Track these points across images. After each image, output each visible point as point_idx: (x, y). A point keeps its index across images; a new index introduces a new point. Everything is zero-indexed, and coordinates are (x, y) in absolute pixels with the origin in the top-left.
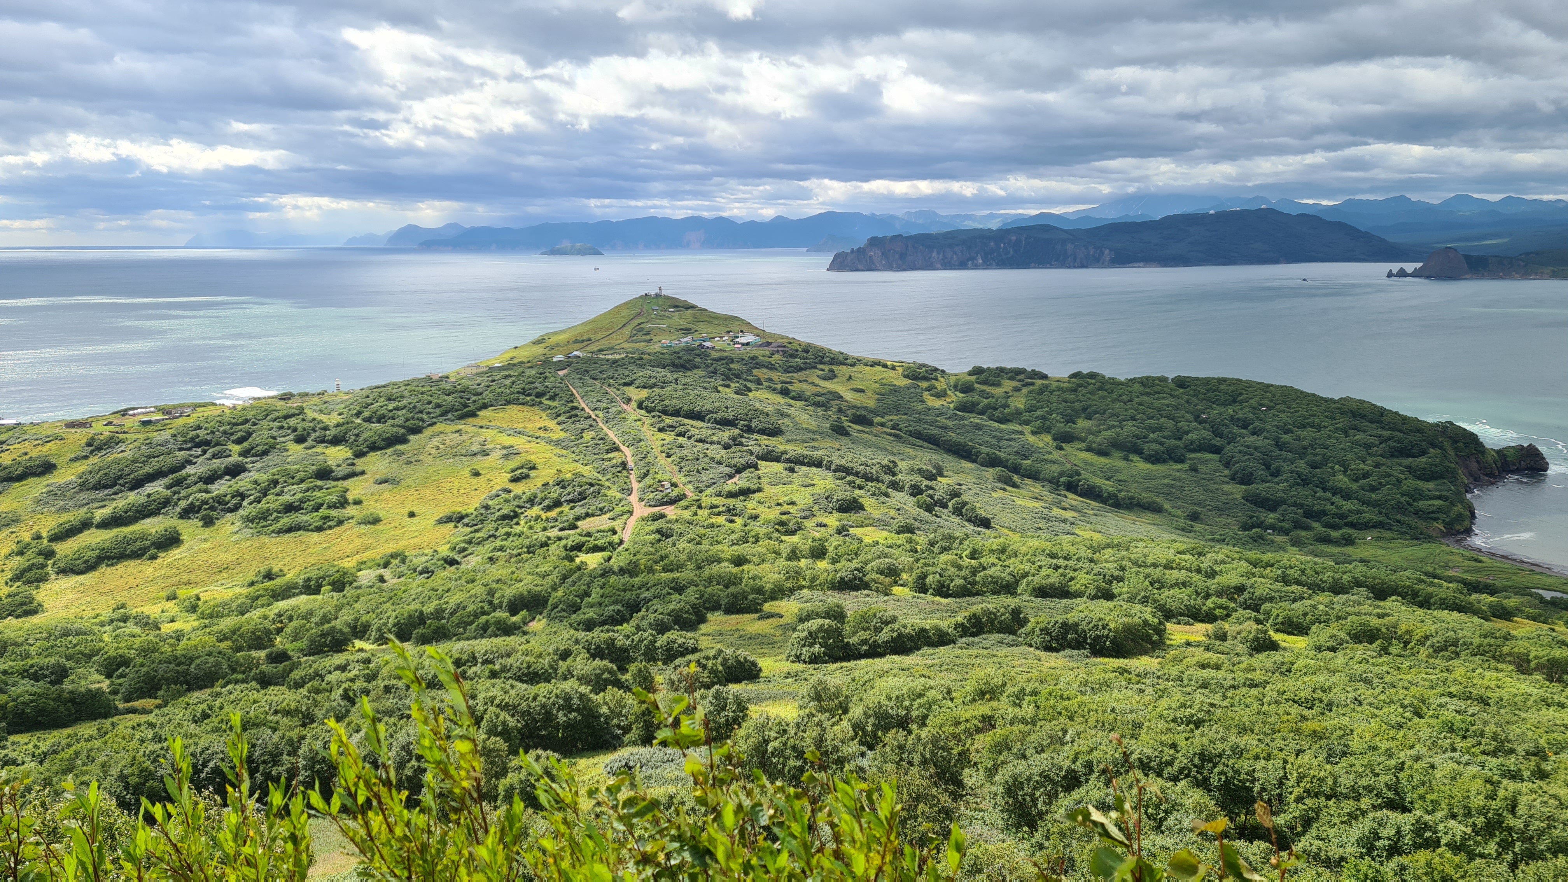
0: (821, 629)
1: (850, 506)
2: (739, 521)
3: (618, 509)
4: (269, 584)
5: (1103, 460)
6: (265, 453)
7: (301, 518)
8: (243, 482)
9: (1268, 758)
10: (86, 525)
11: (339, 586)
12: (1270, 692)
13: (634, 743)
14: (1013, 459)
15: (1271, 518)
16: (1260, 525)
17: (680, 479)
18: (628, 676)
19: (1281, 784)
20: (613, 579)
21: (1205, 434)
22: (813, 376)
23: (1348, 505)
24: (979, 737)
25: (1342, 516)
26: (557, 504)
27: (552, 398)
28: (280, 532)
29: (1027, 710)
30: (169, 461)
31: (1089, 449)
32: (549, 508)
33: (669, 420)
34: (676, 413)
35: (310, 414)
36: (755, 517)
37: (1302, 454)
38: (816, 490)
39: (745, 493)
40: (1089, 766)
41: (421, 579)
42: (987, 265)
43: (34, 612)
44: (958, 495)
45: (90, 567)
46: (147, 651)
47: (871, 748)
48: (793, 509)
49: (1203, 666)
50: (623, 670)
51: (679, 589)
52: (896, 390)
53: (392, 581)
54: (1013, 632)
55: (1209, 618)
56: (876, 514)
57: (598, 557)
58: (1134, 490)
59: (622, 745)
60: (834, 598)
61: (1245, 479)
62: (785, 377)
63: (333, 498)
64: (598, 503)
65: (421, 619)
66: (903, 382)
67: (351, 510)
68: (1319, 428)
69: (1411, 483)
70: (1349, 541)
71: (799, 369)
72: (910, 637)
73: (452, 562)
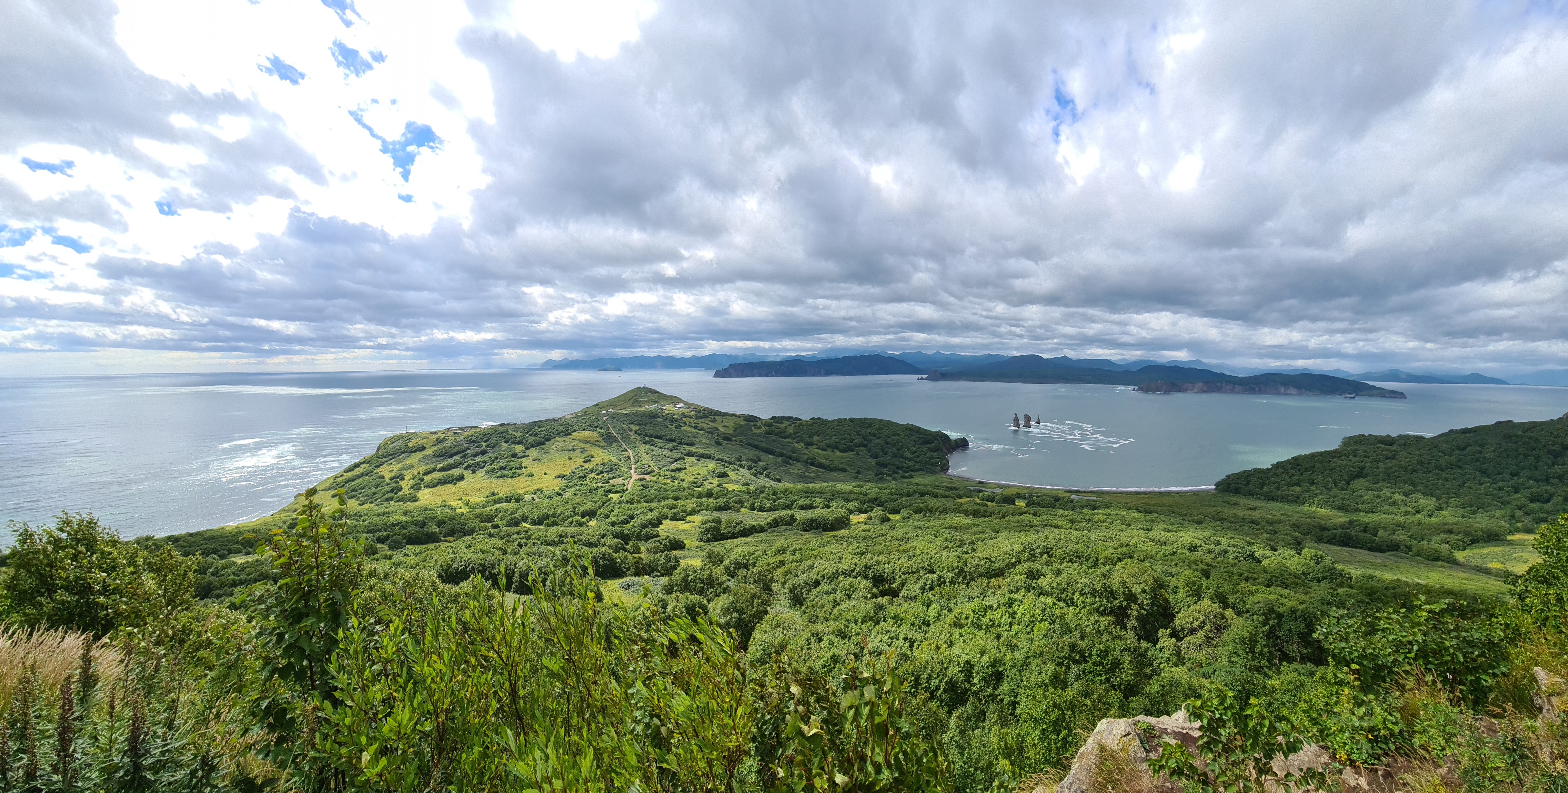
0: (711, 527)
1: (723, 475)
2: (676, 481)
3: (626, 476)
4: (493, 497)
5: (824, 452)
6: (494, 446)
7: (506, 472)
8: (486, 458)
9: (889, 563)
10: (434, 470)
11: (518, 500)
12: (889, 538)
13: (631, 575)
14: (789, 454)
15: (885, 470)
16: (882, 473)
17: (652, 464)
18: (629, 546)
19: (893, 572)
20: (623, 505)
21: (861, 440)
22: (707, 420)
23: (910, 463)
24: (779, 570)
25: (908, 468)
26: (602, 472)
27: (601, 429)
28: (498, 477)
29: (798, 556)
30: (462, 448)
31: (818, 448)
32: (598, 474)
33: (648, 439)
34: (651, 436)
35: (510, 432)
36: (683, 480)
37: (894, 446)
38: (709, 468)
39: (679, 470)
40: (823, 576)
41: (547, 500)
42: (776, 375)
43: (416, 501)
44: (767, 469)
45: (435, 486)
46: (452, 518)
47: (733, 577)
48: (699, 477)
49: (864, 531)
50: (627, 544)
51: (651, 510)
52: (741, 426)
53: (537, 500)
54: (791, 525)
55: (866, 512)
56: (733, 478)
57: (618, 495)
58: (837, 464)
59: (626, 576)
60: (716, 514)
61: (875, 456)
62: (696, 421)
63: (517, 465)
64: (618, 473)
65: (547, 517)
66: (743, 423)
67: (523, 471)
68: (899, 435)
69: (929, 454)
70: (911, 477)
71: (701, 418)
72: (748, 530)
73: (560, 494)
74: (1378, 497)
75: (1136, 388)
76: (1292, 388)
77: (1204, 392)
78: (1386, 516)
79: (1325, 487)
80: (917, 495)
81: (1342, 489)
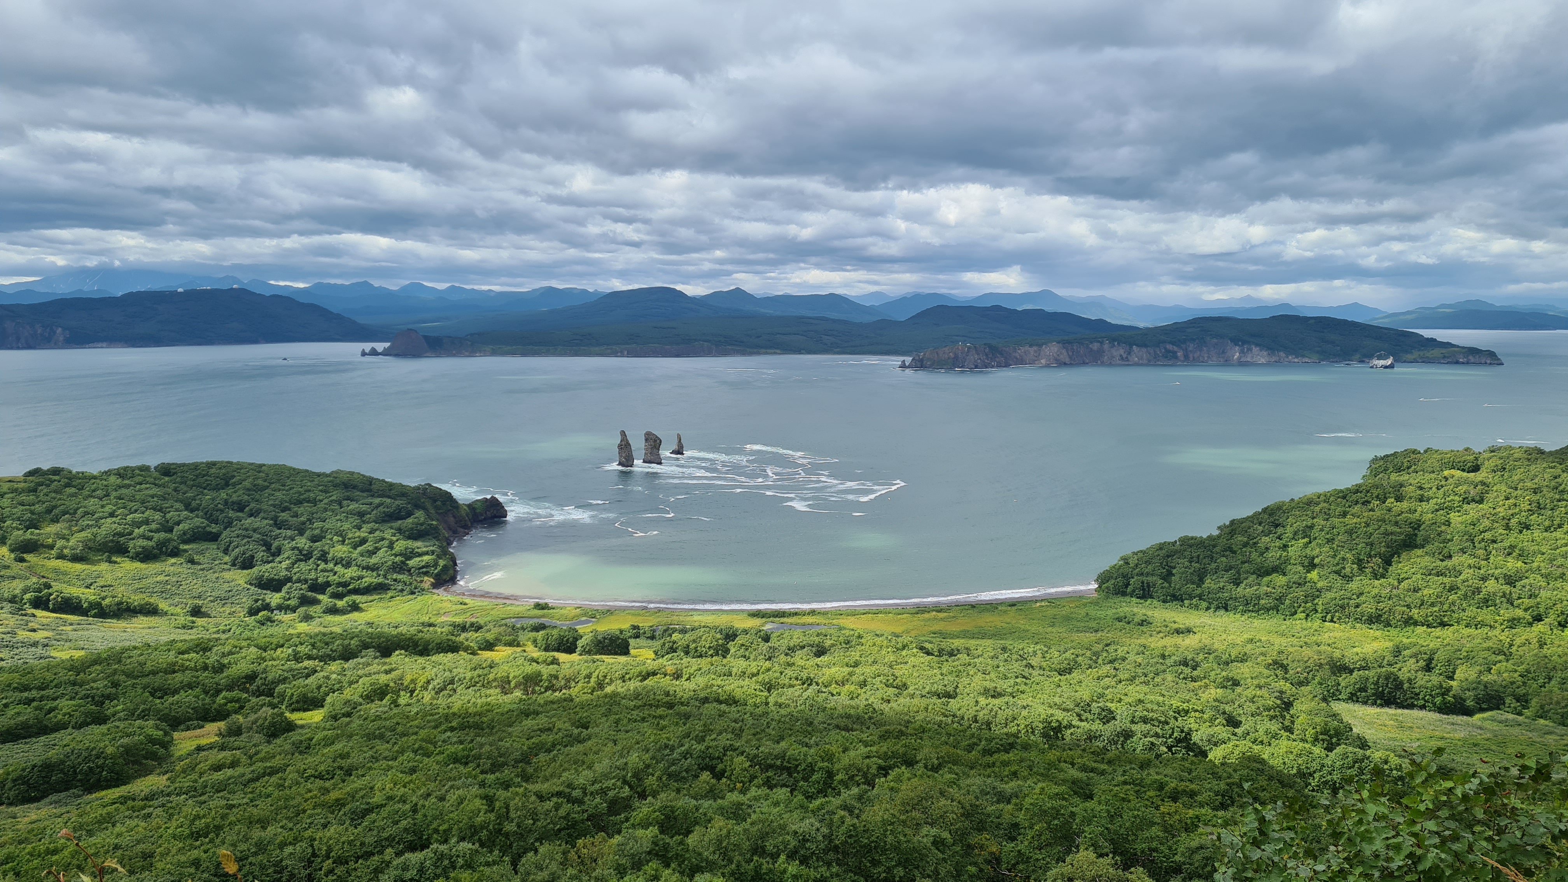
5: (79, 567)
9: (294, 842)
15: (275, 599)
16: (267, 607)
19: (310, 863)
21: (198, 521)
23: (351, 573)
25: (345, 585)
31: (59, 557)
37: (301, 530)
49: (218, 768)
55: (220, 715)
61: (246, 563)
69: (402, 544)
70: (355, 607)
74: (1452, 589)
75: (908, 360)
76: (1255, 350)
77: (1062, 364)
78: (1471, 631)
79: (1338, 573)
80: (371, 652)
81: (1376, 576)
